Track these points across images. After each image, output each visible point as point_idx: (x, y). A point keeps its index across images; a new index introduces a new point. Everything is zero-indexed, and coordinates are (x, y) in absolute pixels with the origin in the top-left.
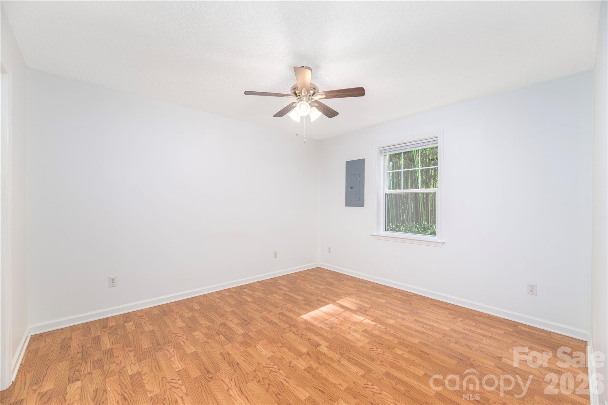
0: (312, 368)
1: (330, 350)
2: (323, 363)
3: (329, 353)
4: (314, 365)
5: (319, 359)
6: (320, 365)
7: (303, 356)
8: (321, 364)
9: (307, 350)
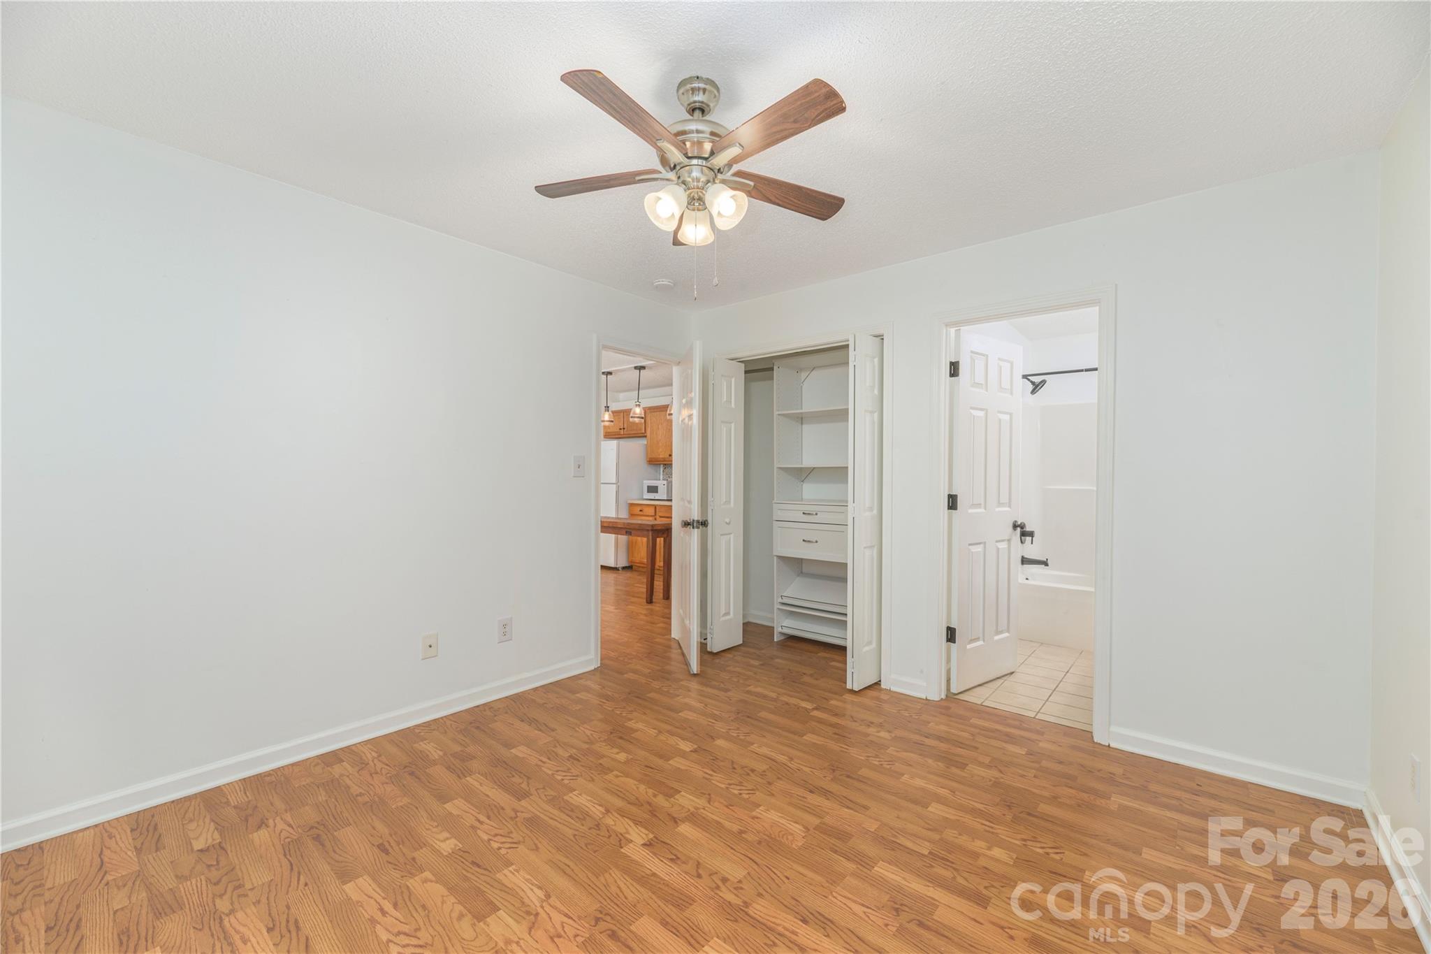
0: (665, 795)
1: (621, 834)
2: (642, 805)
3: (627, 826)
4: (661, 800)
5: (650, 811)
6: (650, 801)
7: (686, 814)
8: (648, 803)
9: (679, 828)
